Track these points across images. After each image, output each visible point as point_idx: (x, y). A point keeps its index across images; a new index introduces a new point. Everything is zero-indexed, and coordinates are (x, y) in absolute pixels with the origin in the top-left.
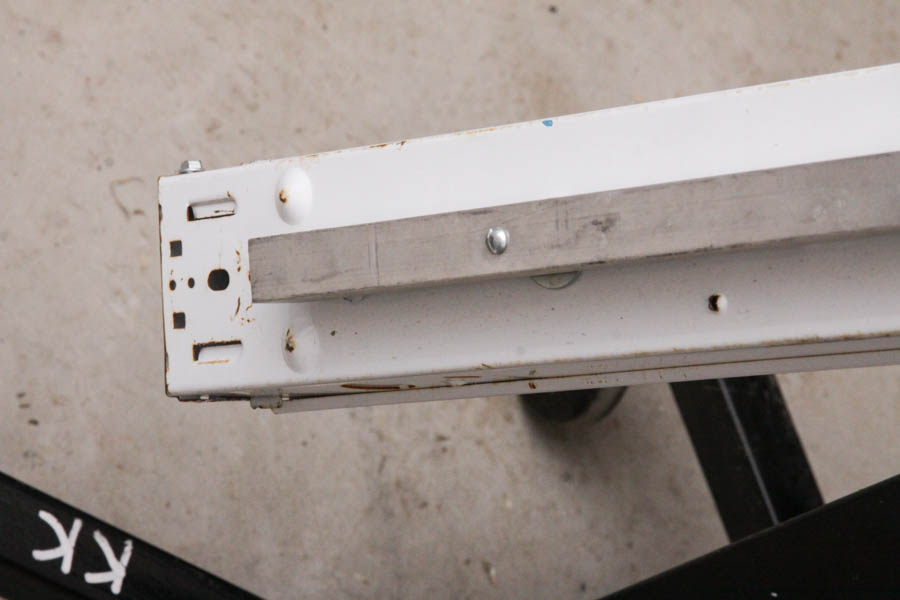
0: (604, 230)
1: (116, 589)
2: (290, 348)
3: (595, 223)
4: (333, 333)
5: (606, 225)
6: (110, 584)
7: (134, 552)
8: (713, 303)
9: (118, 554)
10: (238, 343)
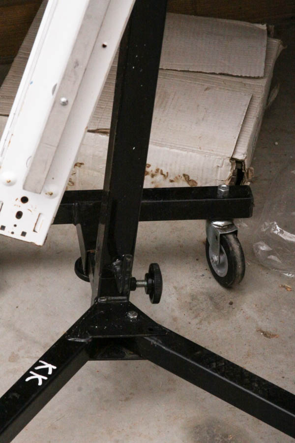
0: (78, 65)
1: (55, 368)
2: (51, 194)
3: (75, 67)
4: (53, 179)
5: (77, 64)
6: (53, 369)
7: (43, 361)
8: (104, 46)
9: (43, 365)
10: (40, 214)
